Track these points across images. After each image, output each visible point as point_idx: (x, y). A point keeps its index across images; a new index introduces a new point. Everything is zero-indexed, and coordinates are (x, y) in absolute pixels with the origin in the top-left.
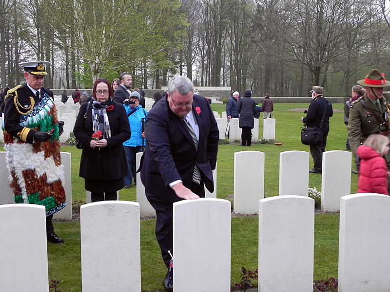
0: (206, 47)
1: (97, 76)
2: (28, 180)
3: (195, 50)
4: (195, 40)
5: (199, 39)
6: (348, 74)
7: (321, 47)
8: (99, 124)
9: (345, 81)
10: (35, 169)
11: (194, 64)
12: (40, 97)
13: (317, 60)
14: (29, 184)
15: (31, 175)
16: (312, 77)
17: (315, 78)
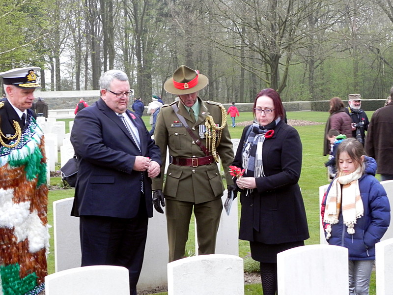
2: (2, 243)
8: (249, 157)
10: (14, 228)
12: (26, 122)
14: (3, 250)
15: (8, 236)
16: (267, 70)
17: (272, 71)
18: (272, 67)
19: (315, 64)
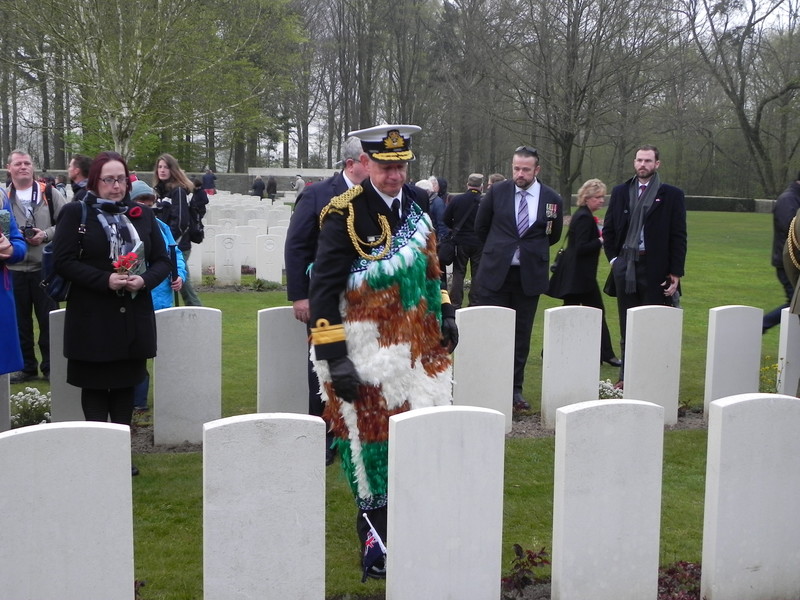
0: (339, 90)
1: (123, 143)
2: (363, 409)
3: (315, 93)
4: (315, 73)
5: (324, 72)
6: (623, 148)
7: (575, 94)
8: (123, 244)
9: (616, 162)
10: (381, 385)
11: (313, 122)
12: (400, 214)
13: (567, 119)
14: (365, 419)
15: (372, 398)
16: (557, 153)
17: (563, 155)
18: (564, 148)
19: (627, 148)
